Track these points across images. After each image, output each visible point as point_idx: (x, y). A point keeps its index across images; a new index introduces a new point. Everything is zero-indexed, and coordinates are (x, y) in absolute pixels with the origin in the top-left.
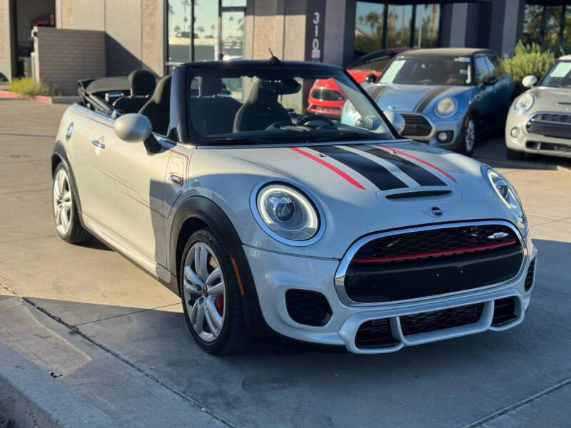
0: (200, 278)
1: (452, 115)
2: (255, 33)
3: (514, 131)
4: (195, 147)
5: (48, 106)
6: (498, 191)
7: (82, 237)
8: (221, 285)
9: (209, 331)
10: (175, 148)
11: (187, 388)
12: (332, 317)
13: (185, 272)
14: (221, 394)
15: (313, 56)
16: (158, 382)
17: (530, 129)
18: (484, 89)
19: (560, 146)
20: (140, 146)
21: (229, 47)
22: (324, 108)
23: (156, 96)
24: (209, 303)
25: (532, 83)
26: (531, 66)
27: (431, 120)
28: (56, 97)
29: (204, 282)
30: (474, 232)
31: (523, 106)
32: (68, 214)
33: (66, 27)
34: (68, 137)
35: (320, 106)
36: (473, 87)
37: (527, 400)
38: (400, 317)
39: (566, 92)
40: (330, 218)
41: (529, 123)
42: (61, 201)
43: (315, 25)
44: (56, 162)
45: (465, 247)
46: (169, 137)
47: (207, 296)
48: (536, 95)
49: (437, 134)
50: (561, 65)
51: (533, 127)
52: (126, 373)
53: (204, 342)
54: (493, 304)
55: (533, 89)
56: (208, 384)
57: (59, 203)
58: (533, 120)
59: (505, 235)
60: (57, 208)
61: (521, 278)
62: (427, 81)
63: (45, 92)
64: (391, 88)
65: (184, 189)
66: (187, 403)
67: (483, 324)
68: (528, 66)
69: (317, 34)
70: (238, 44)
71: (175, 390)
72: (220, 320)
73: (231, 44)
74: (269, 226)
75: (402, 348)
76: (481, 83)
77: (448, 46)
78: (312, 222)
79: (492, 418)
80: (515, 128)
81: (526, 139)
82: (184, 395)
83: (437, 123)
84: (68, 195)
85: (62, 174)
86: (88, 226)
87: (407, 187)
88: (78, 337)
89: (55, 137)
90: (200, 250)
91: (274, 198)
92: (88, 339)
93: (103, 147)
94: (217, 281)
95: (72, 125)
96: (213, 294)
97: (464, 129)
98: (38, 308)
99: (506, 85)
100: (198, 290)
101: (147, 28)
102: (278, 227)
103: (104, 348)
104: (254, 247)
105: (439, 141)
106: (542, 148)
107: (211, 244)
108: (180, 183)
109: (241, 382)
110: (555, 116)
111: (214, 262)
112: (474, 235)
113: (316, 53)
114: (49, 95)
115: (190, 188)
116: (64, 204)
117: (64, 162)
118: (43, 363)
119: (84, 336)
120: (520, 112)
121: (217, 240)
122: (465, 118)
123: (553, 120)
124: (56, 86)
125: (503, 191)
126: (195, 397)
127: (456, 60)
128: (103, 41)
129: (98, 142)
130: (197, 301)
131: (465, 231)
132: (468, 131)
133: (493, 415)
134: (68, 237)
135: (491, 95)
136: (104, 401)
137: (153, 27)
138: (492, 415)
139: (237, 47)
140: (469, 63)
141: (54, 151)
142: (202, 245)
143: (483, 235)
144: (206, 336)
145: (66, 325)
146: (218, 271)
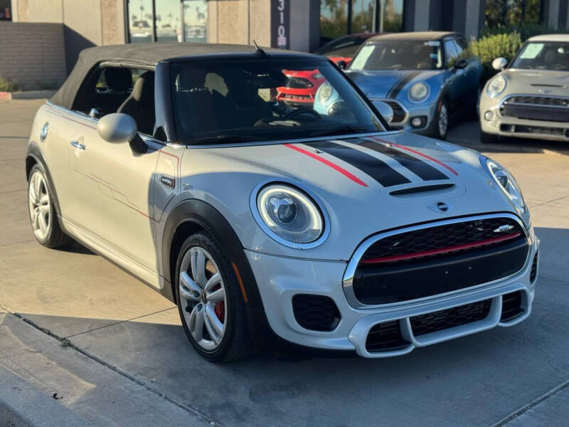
0: (198, 284)
1: (425, 100)
2: (220, 22)
3: (487, 115)
4: (184, 146)
5: (8, 102)
6: (498, 182)
7: (62, 241)
8: (222, 291)
9: (209, 338)
10: (164, 149)
11: (193, 401)
12: (341, 322)
13: (181, 278)
14: (228, 406)
15: (280, 44)
16: (161, 395)
17: (503, 112)
18: (455, 73)
19: (534, 128)
20: (125, 147)
21: (192, 37)
22: (292, 96)
23: (136, 93)
24: (208, 311)
25: (503, 65)
26: (498, 47)
27: (404, 105)
28: (17, 93)
29: (202, 287)
30: (479, 226)
31: (496, 89)
32: (47, 218)
33: (23, 20)
34: (44, 138)
35: (288, 94)
36: (444, 71)
37: (543, 396)
38: (410, 318)
39: (537, 73)
40: (334, 217)
41: (503, 106)
42: (38, 204)
43: (280, 12)
44: (31, 163)
45: (474, 242)
46: (156, 137)
47: (206, 302)
48: (508, 77)
49: (411, 119)
50: (530, 47)
51: (507, 110)
52: (126, 388)
53: (204, 349)
54: (501, 298)
55: (504, 71)
56: (214, 396)
57: (35, 206)
58: (506, 103)
59: (511, 227)
60: (33, 212)
61: (527, 269)
62: (397, 66)
63: (4, 88)
64: (363, 75)
65: (176, 192)
66: (195, 418)
67: (492, 320)
68: (496, 48)
69: (282, 21)
70: (202, 33)
71: (180, 404)
72: (221, 328)
73: (194, 33)
74: (271, 229)
75: (414, 350)
76: (451, 66)
77: (412, 30)
78: (316, 223)
79: (511, 418)
80: (487, 112)
81: (499, 123)
82: (190, 409)
83: (411, 109)
84: (46, 198)
85: (38, 177)
86: (68, 230)
87: (410, 182)
88: (70, 350)
89: (28, 138)
90: (197, 255)
91: (275, 199)
92: (81, 352)
93: (84, 148)
94: (217, 286)
95: (47, 124)
96: (212, 300)
97: (437, 113)
98: (24, 320)
99: (475, 68)
100: (196, 296)
101: (107, 19)
102: (280, 230)
103: (100, 362)
104: (254, 251)
105: (414, 127)
106: (516, 131)
107: (208, 248)
108: (171, 186)
109: (248, 391)
110: (528, 99)
111: (213, 267)
112: (480, 229)
113: (282, 40)
114: (8, 91)
115: (183, 191)
116: (41, 208)
117: (40, 164)
118: (37, 381)
119: (77, 349)
120: (493, 94)
121: (215, 244)
122: (438, 102)
123: (526, 102)
124: (15, 81)
125: (503, 181)
126: (203, 411)
127: (426, 44)
128: (62, 33)
129: (77, 143)
130: (195, 308)
131: (471, 226)
132: (441, 115)
133: (512, 414)
134: (47, 242)
135: (462, 78)
136: (107, 420)
137: (114, 17)
138: (510, 416)
139: (202, 37)
140: (439, 47)
141: (29, 153)
142: (199, 250)
143: (489, 229)
144: (206, 344)
145: (56, 337)
146: (217, 276)
